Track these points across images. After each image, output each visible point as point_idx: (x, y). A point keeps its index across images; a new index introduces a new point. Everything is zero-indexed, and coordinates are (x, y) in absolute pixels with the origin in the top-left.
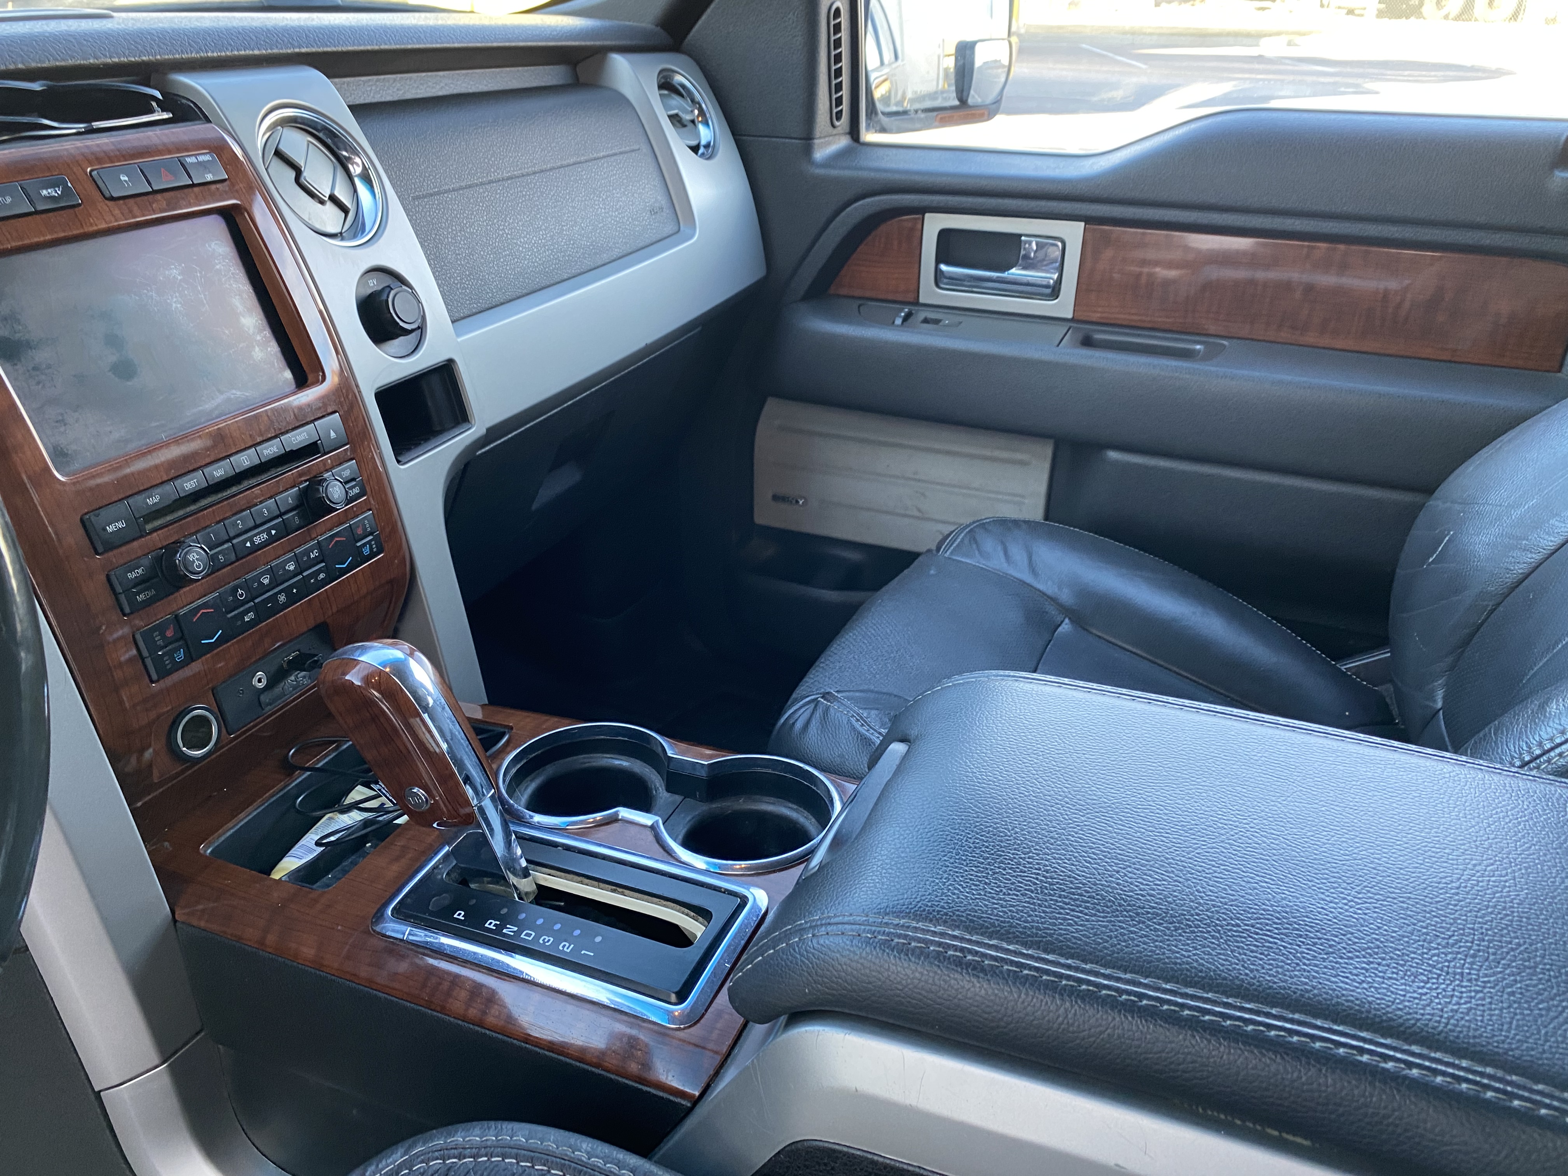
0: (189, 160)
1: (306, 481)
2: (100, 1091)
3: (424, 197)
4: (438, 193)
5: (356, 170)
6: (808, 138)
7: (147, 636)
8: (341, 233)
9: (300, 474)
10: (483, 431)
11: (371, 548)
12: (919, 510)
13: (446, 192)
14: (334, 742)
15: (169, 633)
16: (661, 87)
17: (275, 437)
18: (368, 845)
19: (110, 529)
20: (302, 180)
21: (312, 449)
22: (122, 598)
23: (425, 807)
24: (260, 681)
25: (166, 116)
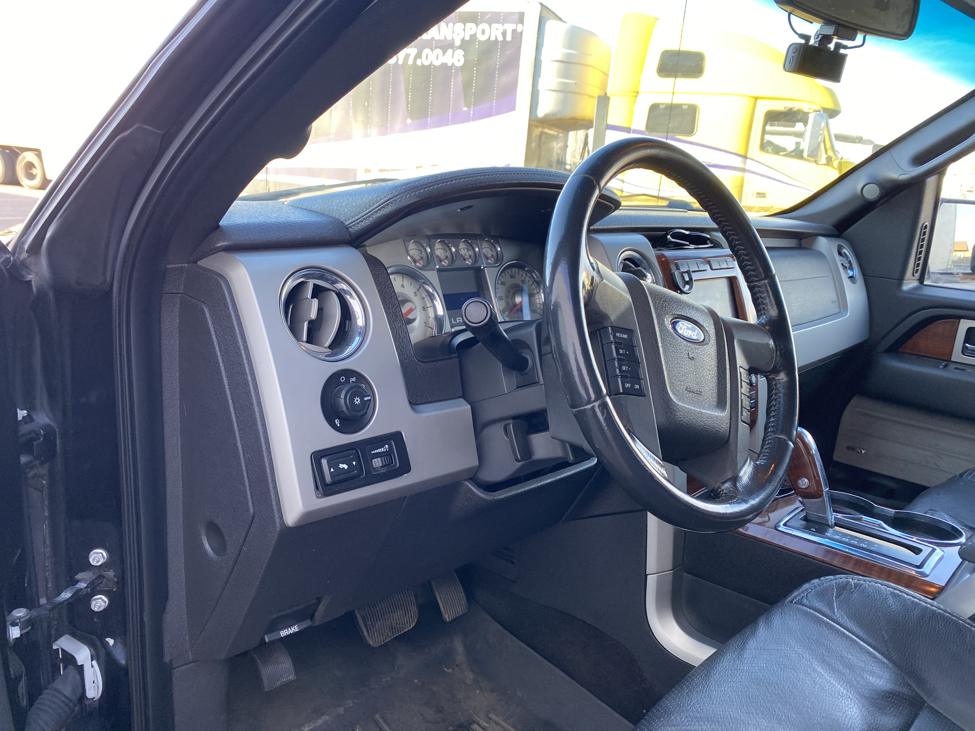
2: (648, 575)
6: (901, 279)
16: (837, 253)
23: (806, 486)
25: (712, 245)
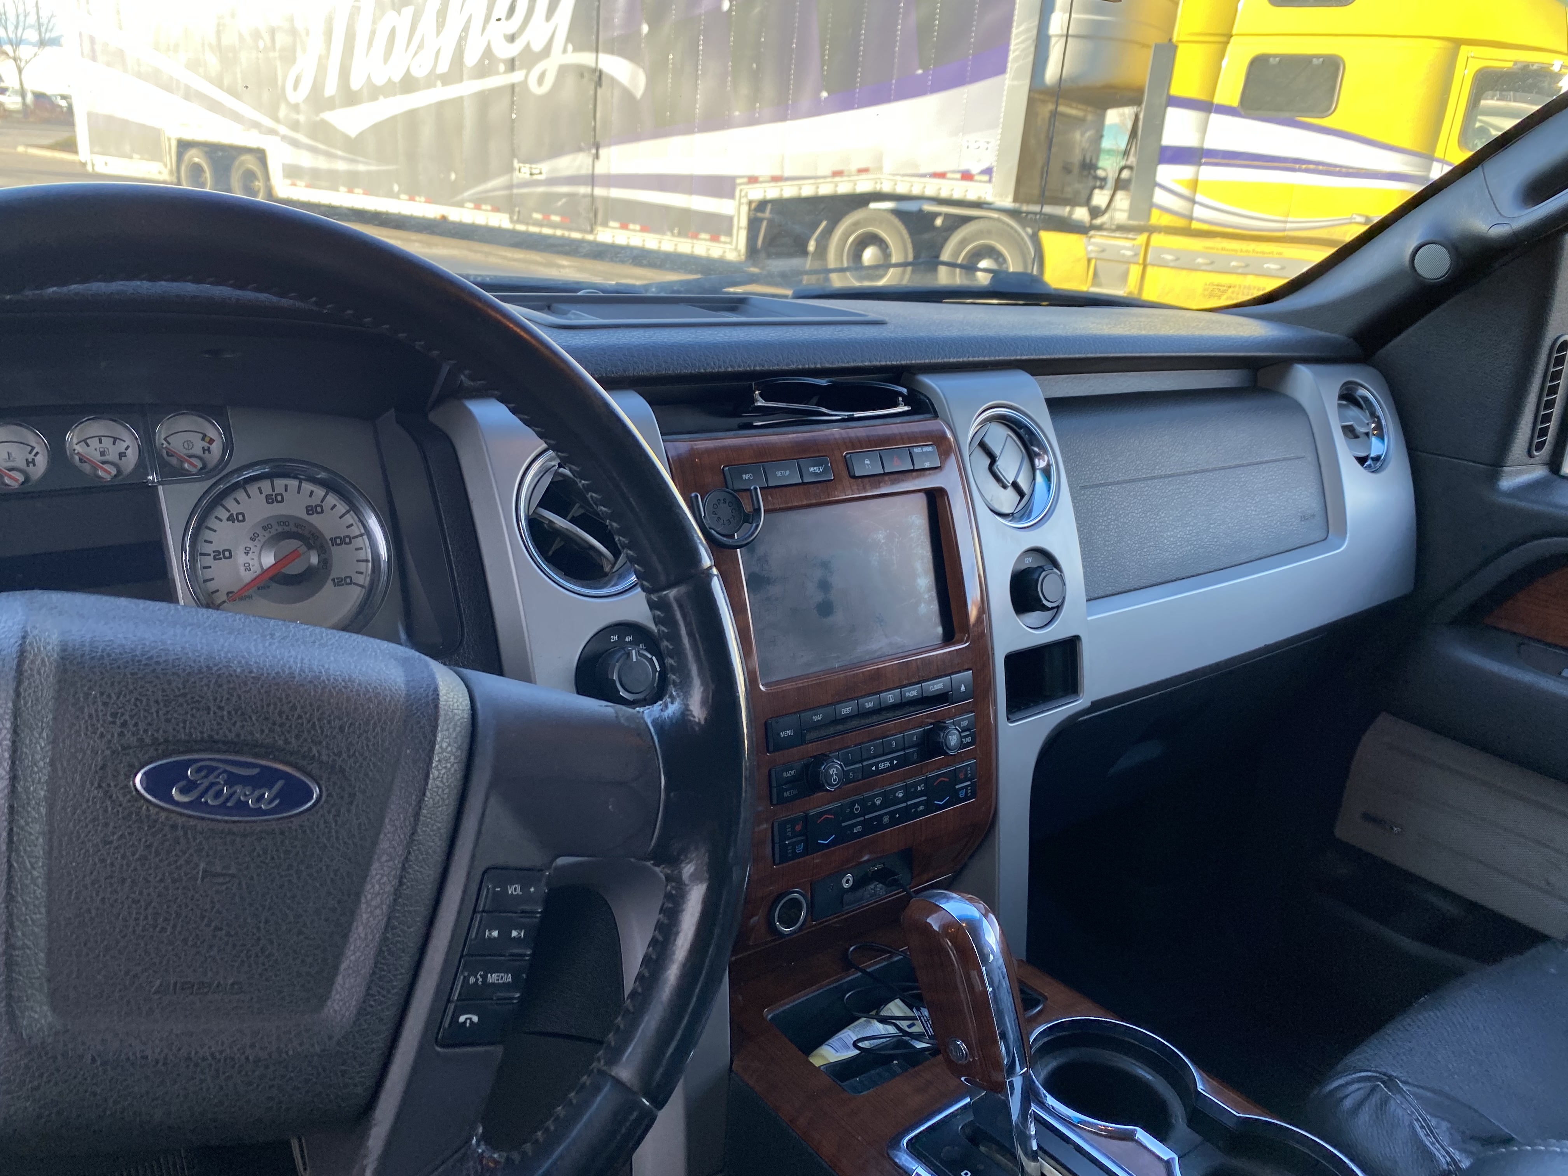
0: (917, 450)
1: (931, 724)
3: (1091, 487)
4: (1101, 485)
5: (1040, 464)
6: (1495, 464)
7: (783, 825)
8: (1013, 514)
9: (928, 716)
10: (1088, 704)
11: (966, 793)
12: (1548, 883)
13: (1112, 484)
14: (889, 952)
15: (798, 828)
16: (1342, 397)
17: (917, 683)
18: (895, 1062)
19: (782, 734)
20: (995, 468)
21: (942, 698)
22: (775, 790)
23: (964, 1062)
24: (847, 882)
25: (906, 408)
